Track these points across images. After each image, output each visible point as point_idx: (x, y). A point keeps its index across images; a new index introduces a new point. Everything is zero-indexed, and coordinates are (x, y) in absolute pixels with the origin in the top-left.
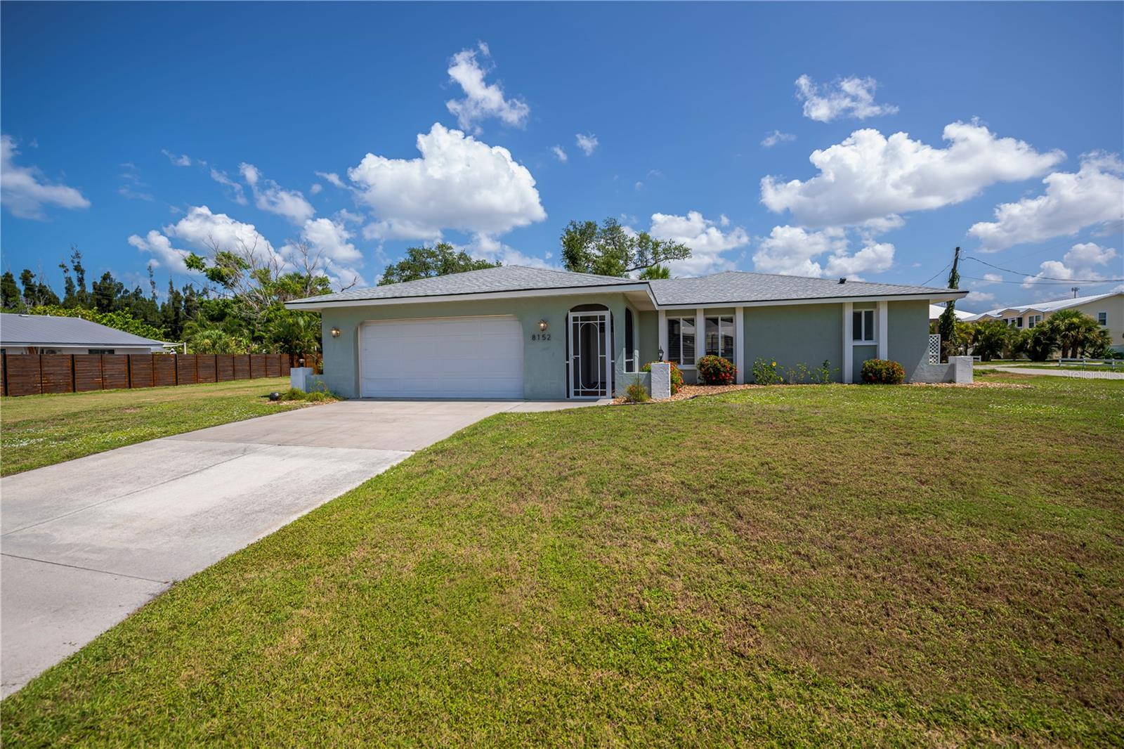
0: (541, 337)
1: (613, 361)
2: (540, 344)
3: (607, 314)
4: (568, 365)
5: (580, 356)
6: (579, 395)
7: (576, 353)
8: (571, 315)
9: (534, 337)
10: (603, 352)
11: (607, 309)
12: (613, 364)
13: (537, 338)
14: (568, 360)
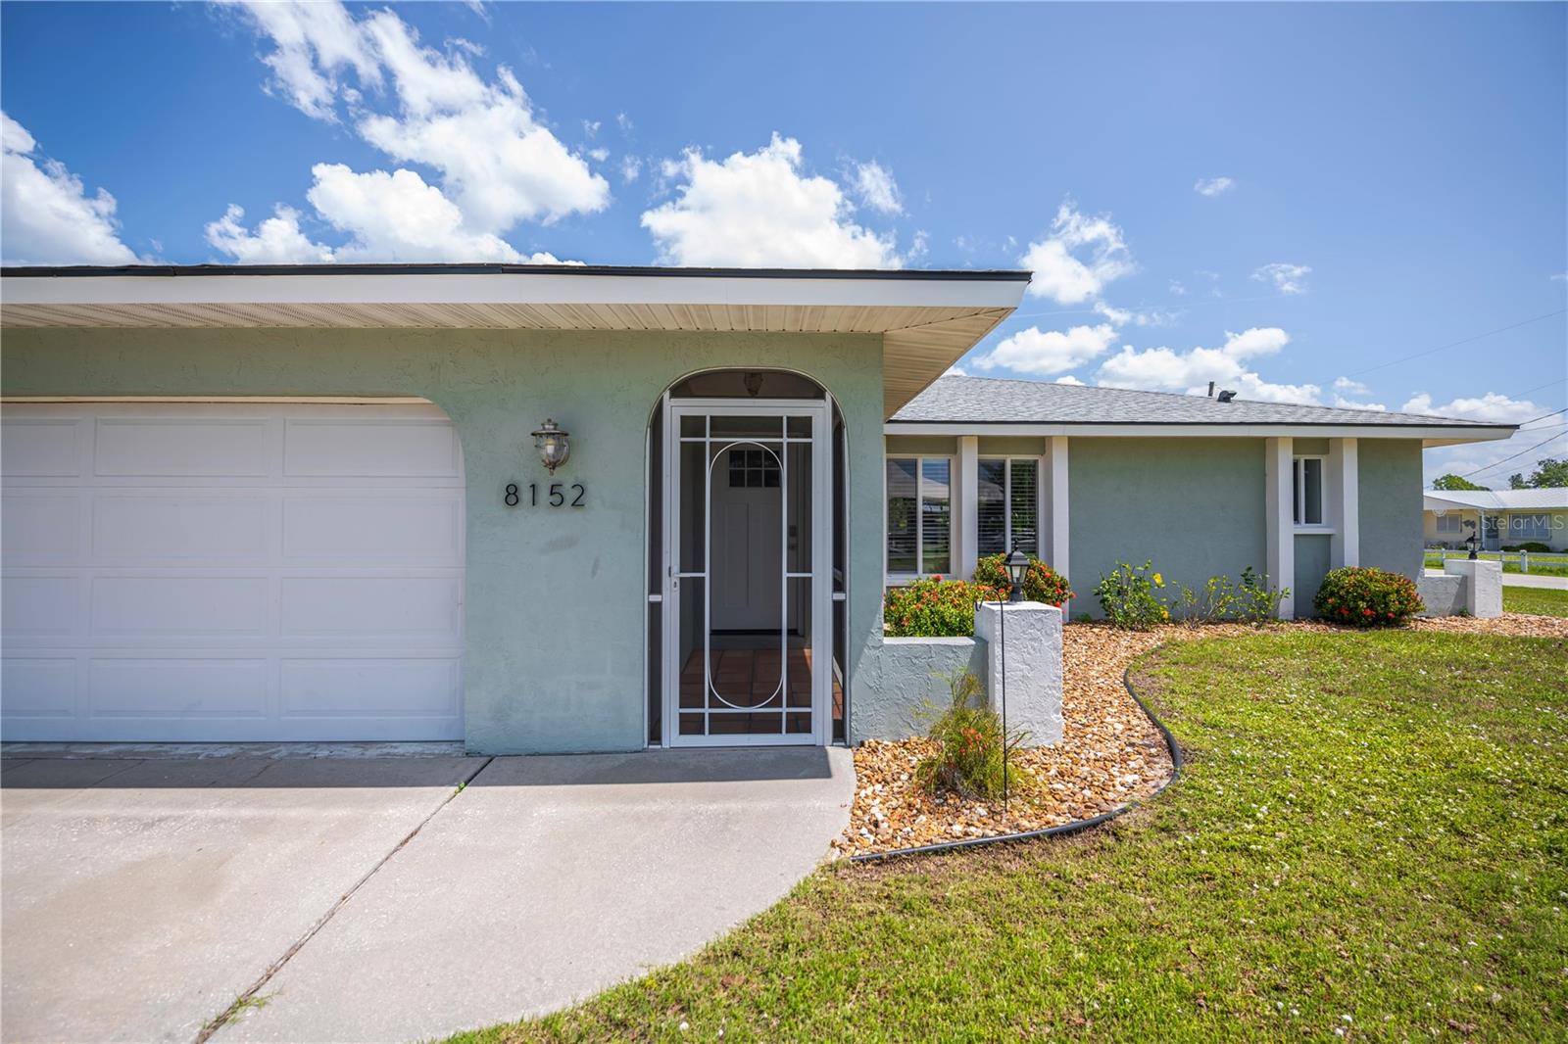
0: (544, 495)
1: (839, 596)
2: (538, 523)
3: (819, 413)
4: (655, 610)
5: (706, 575)
6: (701, 732)
7: (692, 557)
8: (676, 410)
9: (512, 495)
10: (802, 558)
11: (819, 394)
12: (839, 608)
13: (526, 495)
14: (655, 586)
